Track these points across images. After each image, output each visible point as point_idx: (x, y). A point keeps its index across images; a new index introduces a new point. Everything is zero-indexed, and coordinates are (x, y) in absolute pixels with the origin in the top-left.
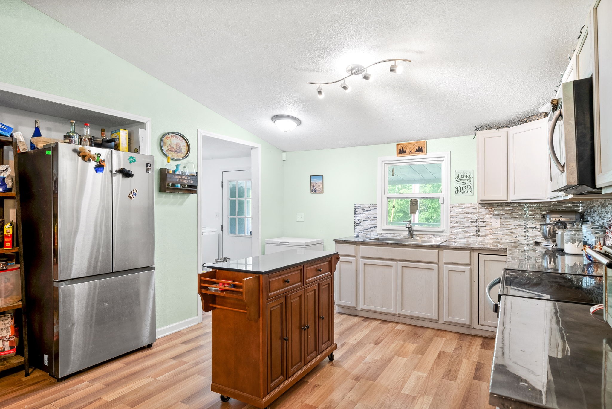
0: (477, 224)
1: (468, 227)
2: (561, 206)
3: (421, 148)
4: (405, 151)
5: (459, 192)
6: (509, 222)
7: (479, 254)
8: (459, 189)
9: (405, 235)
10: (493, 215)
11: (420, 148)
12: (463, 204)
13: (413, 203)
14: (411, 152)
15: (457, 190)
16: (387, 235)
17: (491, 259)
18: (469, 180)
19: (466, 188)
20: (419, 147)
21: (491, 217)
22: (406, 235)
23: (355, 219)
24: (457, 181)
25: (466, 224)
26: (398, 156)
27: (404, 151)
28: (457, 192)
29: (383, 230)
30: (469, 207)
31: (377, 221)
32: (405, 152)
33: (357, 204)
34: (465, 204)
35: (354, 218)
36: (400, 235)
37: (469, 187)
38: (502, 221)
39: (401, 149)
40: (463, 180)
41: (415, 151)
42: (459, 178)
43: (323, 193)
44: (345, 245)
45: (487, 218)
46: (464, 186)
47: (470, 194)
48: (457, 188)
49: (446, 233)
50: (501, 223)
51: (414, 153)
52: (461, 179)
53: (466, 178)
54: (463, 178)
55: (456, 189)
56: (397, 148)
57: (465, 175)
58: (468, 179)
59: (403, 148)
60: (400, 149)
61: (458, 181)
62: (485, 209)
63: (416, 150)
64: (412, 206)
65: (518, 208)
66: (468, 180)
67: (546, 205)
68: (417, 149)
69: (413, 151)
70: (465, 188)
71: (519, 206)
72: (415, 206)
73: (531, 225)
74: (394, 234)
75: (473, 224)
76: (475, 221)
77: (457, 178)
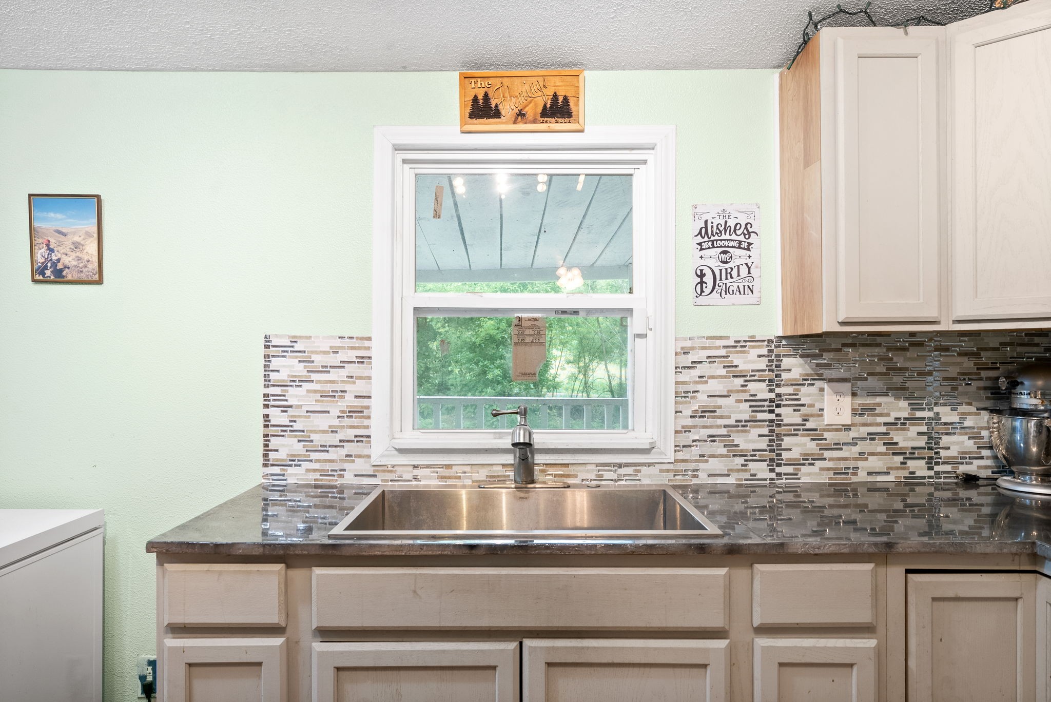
0: (772, 416)
1: (742, 425)
2: (1037, 345)
3: (566, 99)
4: (496, 106)
5: (707, 291)
6: (879, 404)
7: (908, 571)
8: (708, 279)
9: (495, 468)
10: (830, 380)
11: (561, 99)
12: (721, 338)
13: (528, 332)
14: (521, 115)
15: (702, 283)
16: (416, 472)
17: (962, 594)
18: (744, 245)
19: (734, 273)
20: (555, 96)
21: (822, 390)
22: (500, 468)
23: (266, 406)
24: (700, 244)
25: (735, 417)
26: (467, 128)
27: (493, 106)
28: (702, 291)
29: (402, 451)
30: (744, 352)
31: (374, 413)
32: (497, 114)
33: (276, 336)
34: (727, 338)
35: (261, 401)
36: (475, 468)
37: (744, 271)
38: (859, 401)
39: (480, 97)
40: (722, 243)
41: (540, 110)
42: (706, 232)
43: (100, 282)
44: (220, 573)
45: (807, 394)
46: (727, 266)
47: (748, 298)
48: (702, 275)
49: (661, 453)
50: (854, 412)
51: (534, 121)
52: (716, 237)
53: (734, 237)
54: (723, 237)
55: (699, 280)
56: (463, 94)
57: (732, 223)
58: (742, 238)
59: (486, 95)
60: (475, 99)
61: (705, 246)
62: (802, 356)
63: (545, 106)
64: (521, 348)
65: (908, 354)
66: (740, 242)
67: (994, 343)
68: (548, 106)
69: (529, 111)
70: (729, 274)
71: (913, 344)
72: (535, 349)
73: (947, 415)
74: (449, 466)
75: (760, 416)
76: (767, 403)
77: (700, 233)
